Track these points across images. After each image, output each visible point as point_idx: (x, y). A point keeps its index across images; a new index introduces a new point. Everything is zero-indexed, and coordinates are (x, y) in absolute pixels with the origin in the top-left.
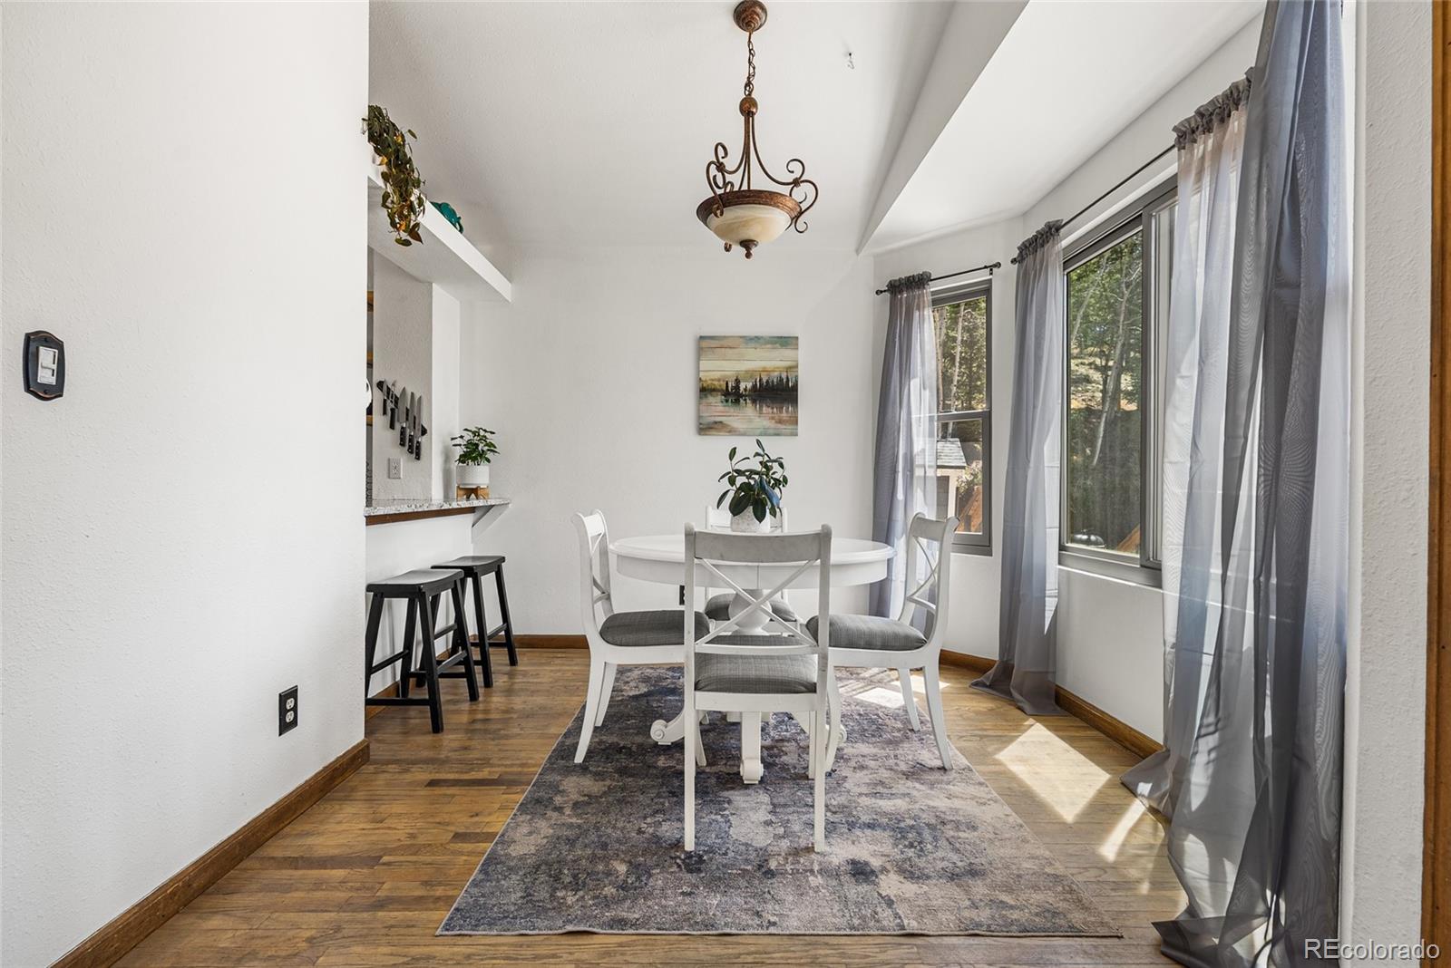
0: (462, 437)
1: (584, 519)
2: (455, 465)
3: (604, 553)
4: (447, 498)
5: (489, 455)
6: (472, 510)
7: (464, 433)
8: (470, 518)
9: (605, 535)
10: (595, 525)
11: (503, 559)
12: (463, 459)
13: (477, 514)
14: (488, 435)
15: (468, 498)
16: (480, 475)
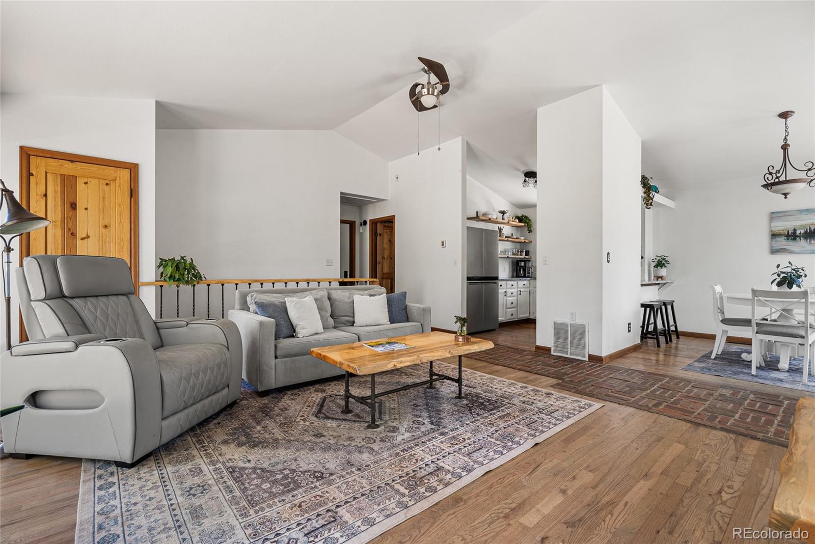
0: (656, 259)
1: (715, 287)
2: (652, 269)
3: (721, 298)
4: (649, 280)
5: (666, 265)
6: (658, 284)
7: (656, 257)
8: (657, 287)
9: (721, 293)
10: (718, 289)
11: (674, 301)
12: (656, 266)
13: (660, 286)
14: (666, 258)
15: (657, 280)
16: (663, 272)
